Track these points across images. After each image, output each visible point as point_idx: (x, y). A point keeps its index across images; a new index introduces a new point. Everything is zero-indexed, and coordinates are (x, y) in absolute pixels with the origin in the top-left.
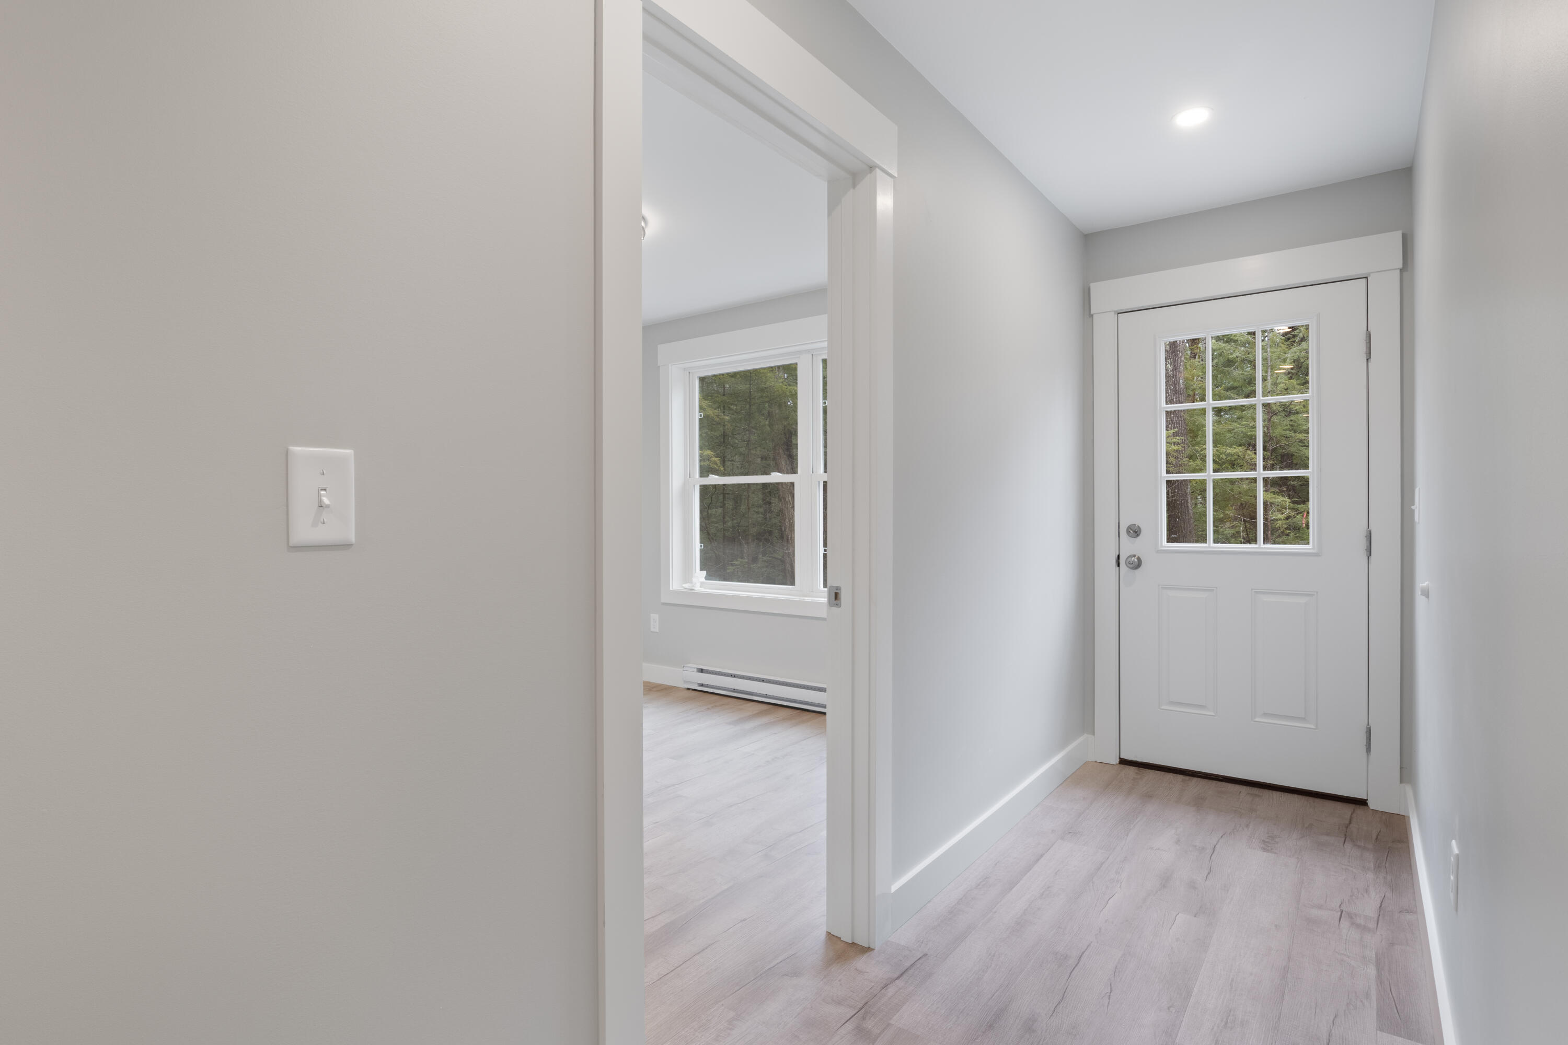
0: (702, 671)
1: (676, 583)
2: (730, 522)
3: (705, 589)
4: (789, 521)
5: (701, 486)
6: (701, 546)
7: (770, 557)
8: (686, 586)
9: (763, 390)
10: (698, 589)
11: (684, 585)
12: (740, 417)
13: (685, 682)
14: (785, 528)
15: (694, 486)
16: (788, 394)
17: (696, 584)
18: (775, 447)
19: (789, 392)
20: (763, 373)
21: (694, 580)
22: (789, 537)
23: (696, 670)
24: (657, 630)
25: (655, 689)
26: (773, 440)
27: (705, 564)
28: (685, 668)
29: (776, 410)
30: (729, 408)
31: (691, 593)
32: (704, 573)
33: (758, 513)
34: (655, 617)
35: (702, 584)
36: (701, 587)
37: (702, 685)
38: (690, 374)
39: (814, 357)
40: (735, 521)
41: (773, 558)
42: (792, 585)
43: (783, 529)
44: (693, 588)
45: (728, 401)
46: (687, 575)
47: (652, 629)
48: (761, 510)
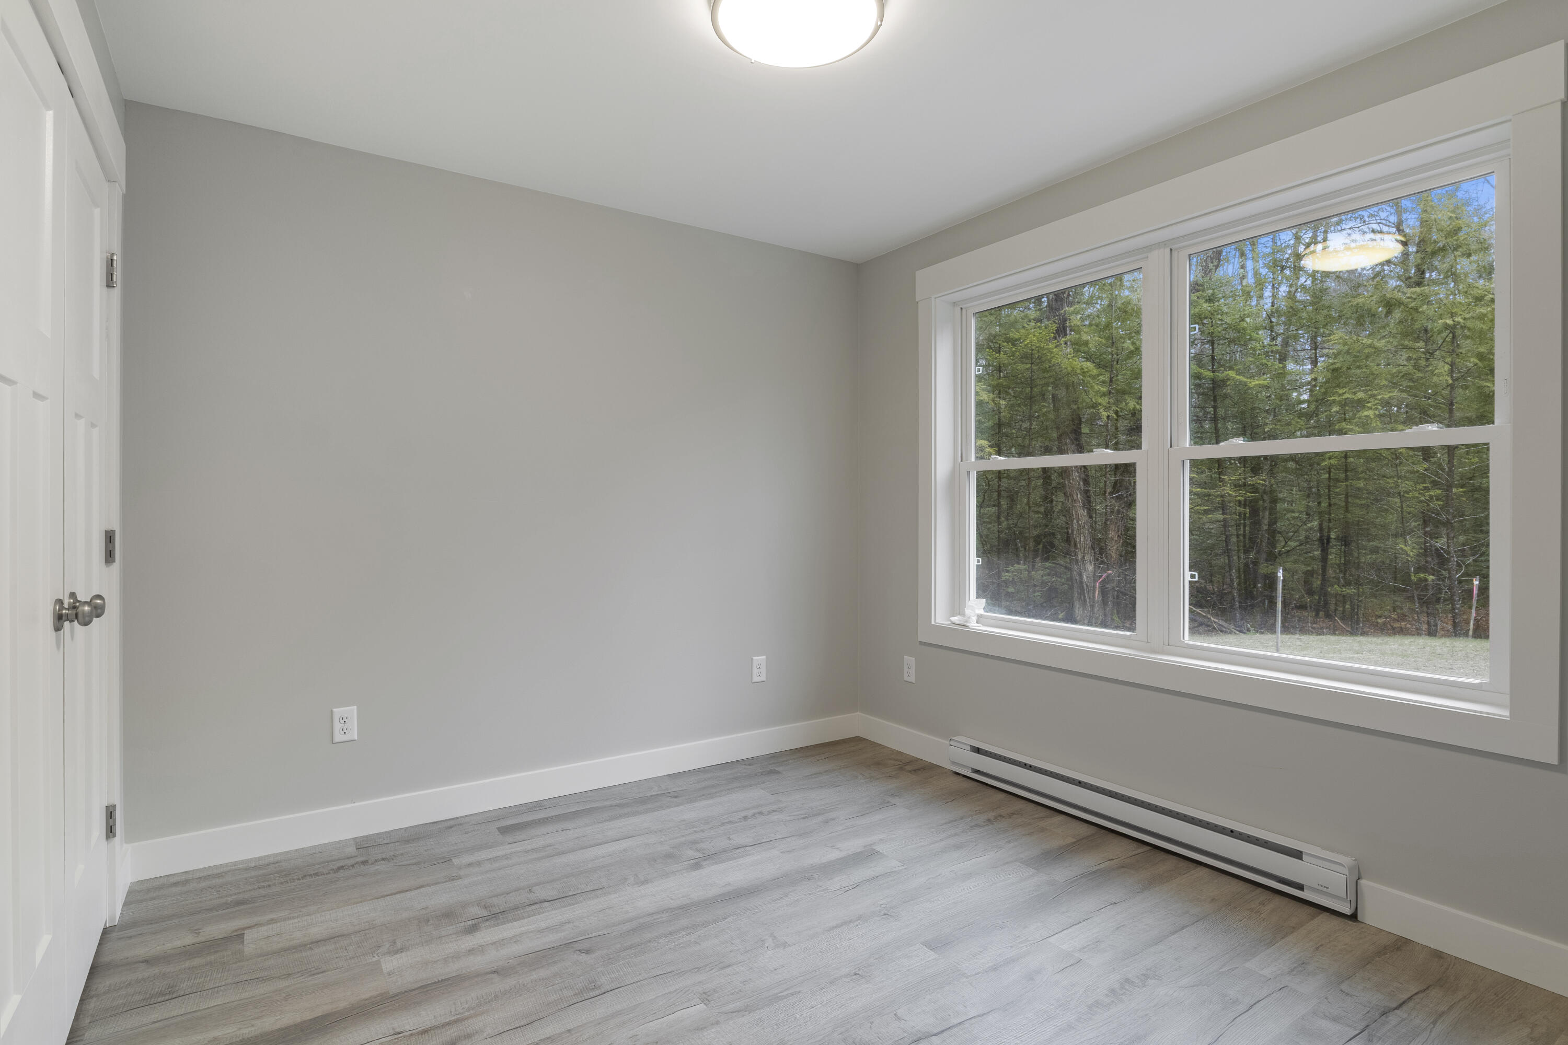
0: (978, 750)
1: (940, 616)
2: (1005, 523)
3: (984, 625)
4: (1078, 522)
5: (978, 472)
6: (978, 561)
7: (1053, 563)
8: (955, 619)
9: (1045, 371)
10: (973, 625)
11: (952, 619)
12: (1019, 402)
13: (953, 763)
14: (1073, 531)
15: (968, 473)
16: (1078, 371)
17: (969, 618)
18: (1060, 436)
19: (1081, 369)
20: (1047, 349)
21: (967, 611)
22: (1078, 540)
23: (969, 748)
24: (913, 679)
25: (908, 768)
26: (1058, 428)
27: (983, 590)
28: (952, 743)
29: (1062, 393)
30: (1006, 391)
31: (962, 631)
32: (983, 601)
33: (1037, 512)
34: (909, 661)
35: (980, 618)
36: (977, 622)
37: (977, 772)
38: (963, 310)
39: (1175, 254)
40: (1011, 522)
41: (1056, 564)
42: (1129, 629)
43: (1070, 532)
44: (967, 624)
45: (1004, 383)
46: (957, 604)
47: (906, 678)
48: (1042, 509)
